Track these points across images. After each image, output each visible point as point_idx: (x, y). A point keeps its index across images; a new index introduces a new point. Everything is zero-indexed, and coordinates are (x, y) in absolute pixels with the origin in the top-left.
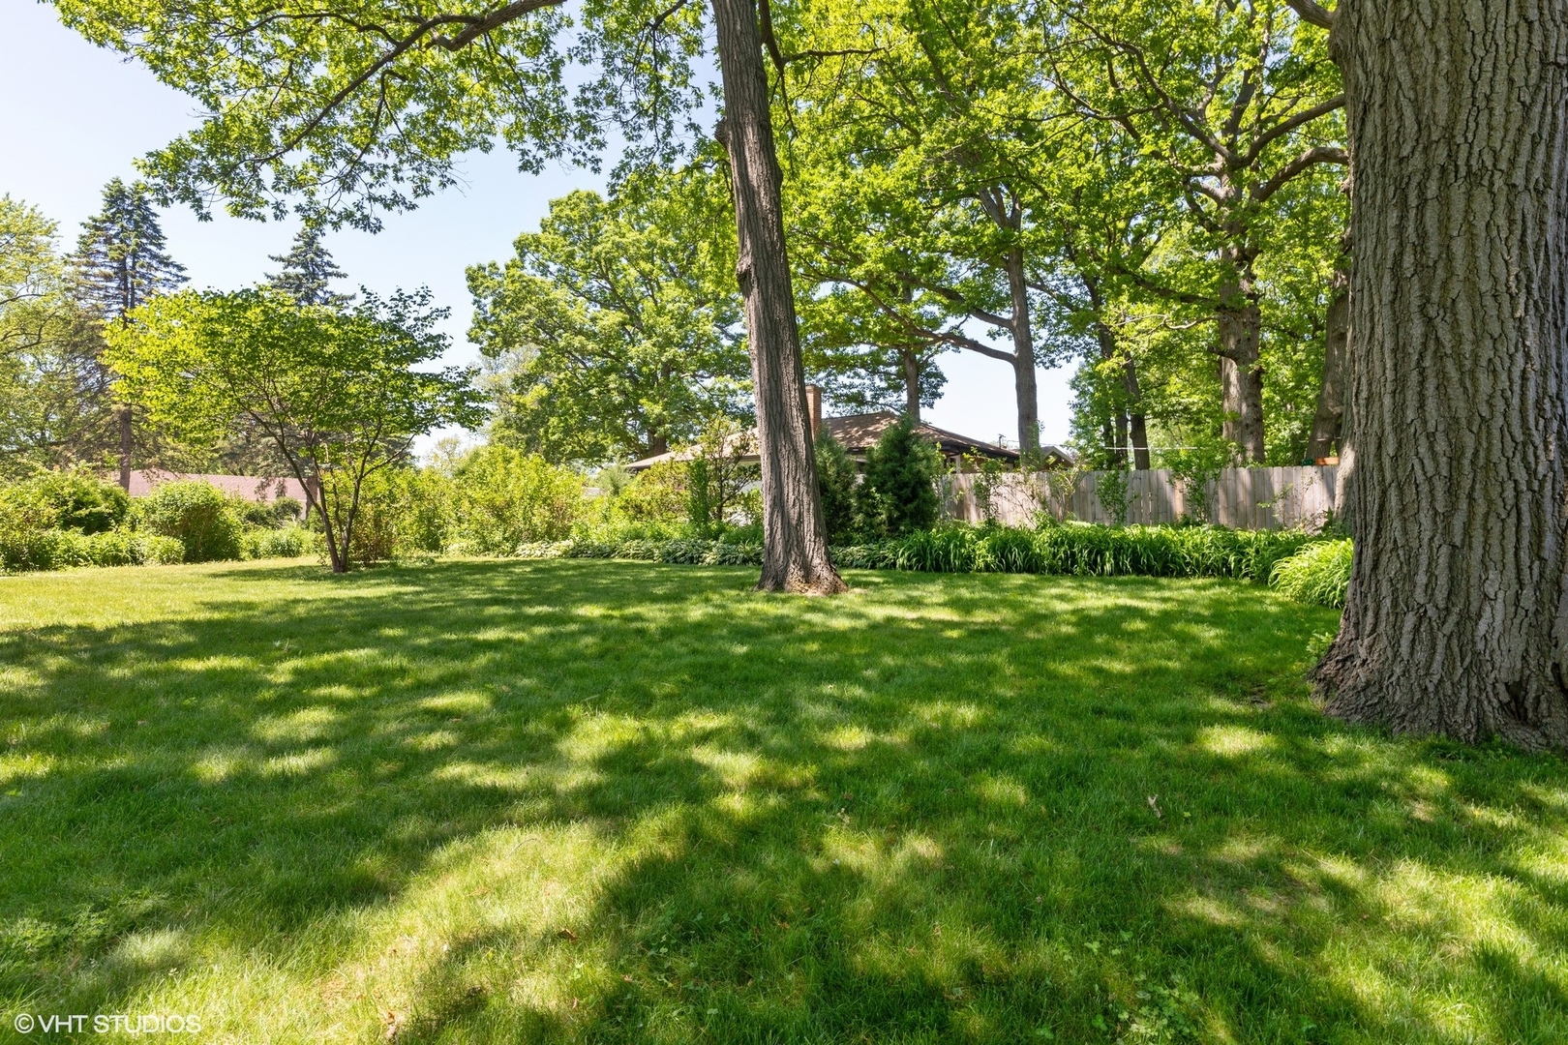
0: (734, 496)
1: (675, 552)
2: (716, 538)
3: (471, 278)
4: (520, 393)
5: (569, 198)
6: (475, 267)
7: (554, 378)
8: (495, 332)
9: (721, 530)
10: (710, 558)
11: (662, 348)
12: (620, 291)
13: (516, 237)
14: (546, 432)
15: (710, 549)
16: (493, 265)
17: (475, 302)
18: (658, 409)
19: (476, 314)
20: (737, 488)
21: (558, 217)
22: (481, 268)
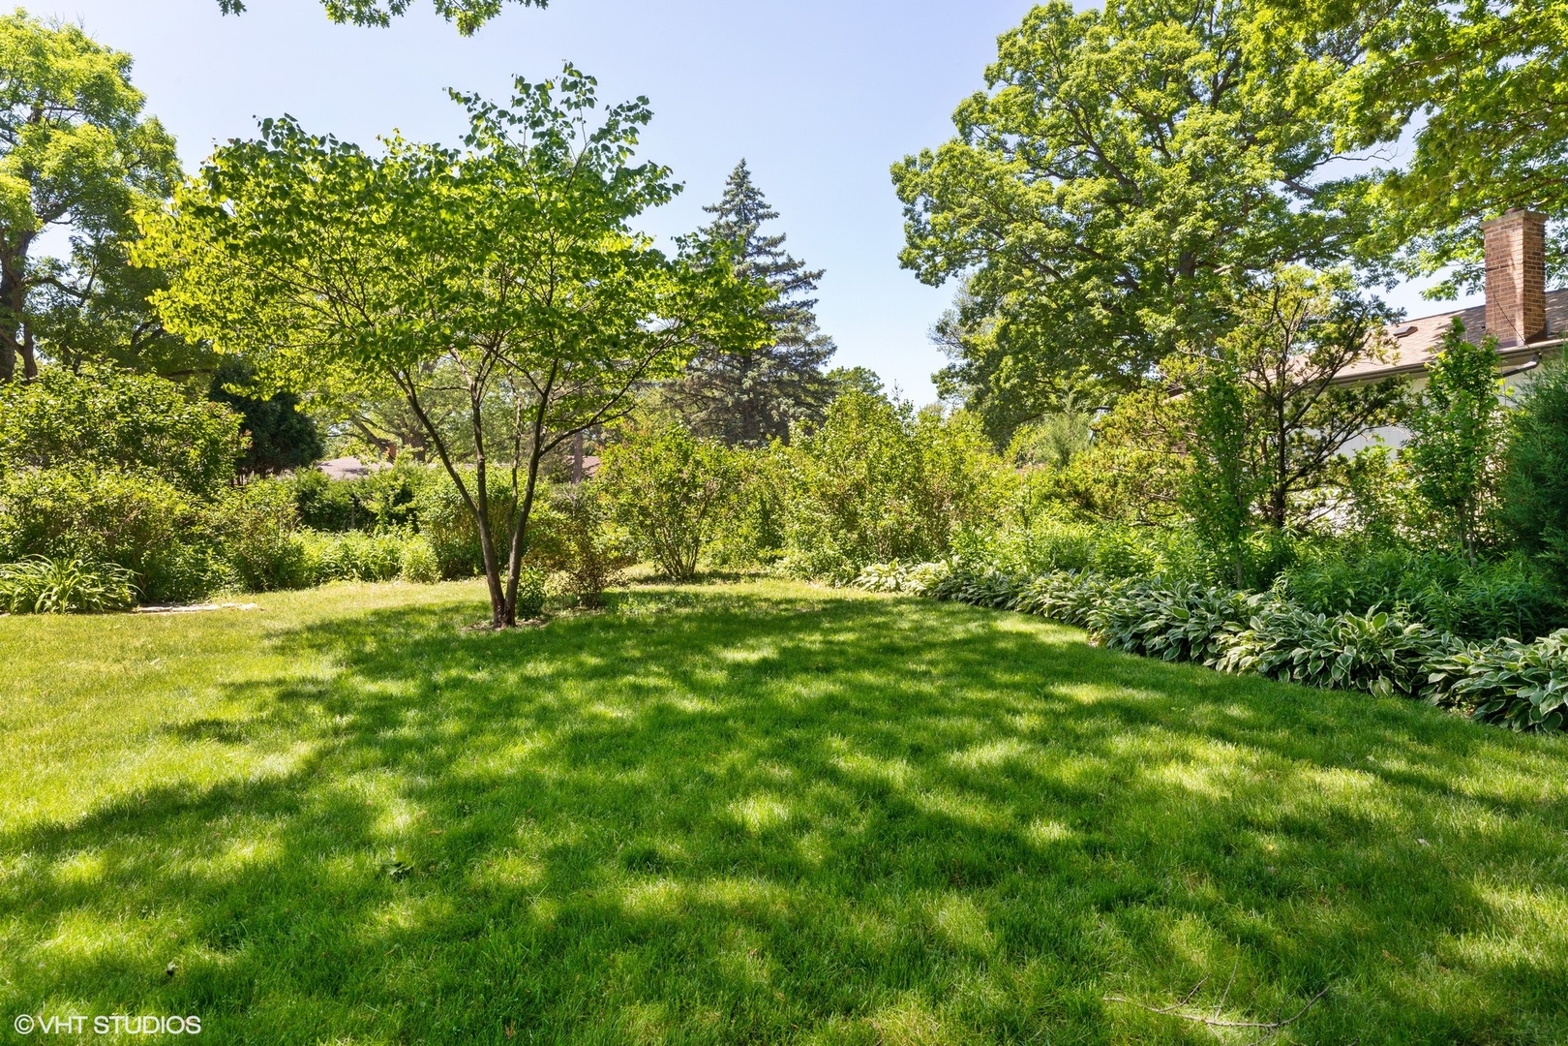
0: (1319, 465)
1: (1138, 619)
2: (1263, 584)
3: (898, 178)
4: (971, 331)
5: (1025, 23)
6: (902, 163)
7: (1010, 299)
8: (933, 248)
9: (1283, 559)
10: (1239, 650)
11: (1172, 219)
12: (1111, 154)
13: (955, 110)
14: (998, 380)
15: (1240, 618)
16: (926, 154)
17: (907, 211)
18: (1167, 323)
19: (907, 227)
20: (1328, 444)
21: (1009, 55)
22: (910, 162)
